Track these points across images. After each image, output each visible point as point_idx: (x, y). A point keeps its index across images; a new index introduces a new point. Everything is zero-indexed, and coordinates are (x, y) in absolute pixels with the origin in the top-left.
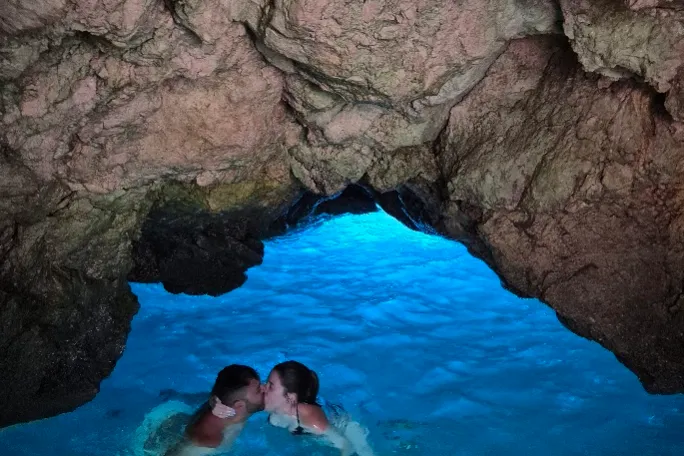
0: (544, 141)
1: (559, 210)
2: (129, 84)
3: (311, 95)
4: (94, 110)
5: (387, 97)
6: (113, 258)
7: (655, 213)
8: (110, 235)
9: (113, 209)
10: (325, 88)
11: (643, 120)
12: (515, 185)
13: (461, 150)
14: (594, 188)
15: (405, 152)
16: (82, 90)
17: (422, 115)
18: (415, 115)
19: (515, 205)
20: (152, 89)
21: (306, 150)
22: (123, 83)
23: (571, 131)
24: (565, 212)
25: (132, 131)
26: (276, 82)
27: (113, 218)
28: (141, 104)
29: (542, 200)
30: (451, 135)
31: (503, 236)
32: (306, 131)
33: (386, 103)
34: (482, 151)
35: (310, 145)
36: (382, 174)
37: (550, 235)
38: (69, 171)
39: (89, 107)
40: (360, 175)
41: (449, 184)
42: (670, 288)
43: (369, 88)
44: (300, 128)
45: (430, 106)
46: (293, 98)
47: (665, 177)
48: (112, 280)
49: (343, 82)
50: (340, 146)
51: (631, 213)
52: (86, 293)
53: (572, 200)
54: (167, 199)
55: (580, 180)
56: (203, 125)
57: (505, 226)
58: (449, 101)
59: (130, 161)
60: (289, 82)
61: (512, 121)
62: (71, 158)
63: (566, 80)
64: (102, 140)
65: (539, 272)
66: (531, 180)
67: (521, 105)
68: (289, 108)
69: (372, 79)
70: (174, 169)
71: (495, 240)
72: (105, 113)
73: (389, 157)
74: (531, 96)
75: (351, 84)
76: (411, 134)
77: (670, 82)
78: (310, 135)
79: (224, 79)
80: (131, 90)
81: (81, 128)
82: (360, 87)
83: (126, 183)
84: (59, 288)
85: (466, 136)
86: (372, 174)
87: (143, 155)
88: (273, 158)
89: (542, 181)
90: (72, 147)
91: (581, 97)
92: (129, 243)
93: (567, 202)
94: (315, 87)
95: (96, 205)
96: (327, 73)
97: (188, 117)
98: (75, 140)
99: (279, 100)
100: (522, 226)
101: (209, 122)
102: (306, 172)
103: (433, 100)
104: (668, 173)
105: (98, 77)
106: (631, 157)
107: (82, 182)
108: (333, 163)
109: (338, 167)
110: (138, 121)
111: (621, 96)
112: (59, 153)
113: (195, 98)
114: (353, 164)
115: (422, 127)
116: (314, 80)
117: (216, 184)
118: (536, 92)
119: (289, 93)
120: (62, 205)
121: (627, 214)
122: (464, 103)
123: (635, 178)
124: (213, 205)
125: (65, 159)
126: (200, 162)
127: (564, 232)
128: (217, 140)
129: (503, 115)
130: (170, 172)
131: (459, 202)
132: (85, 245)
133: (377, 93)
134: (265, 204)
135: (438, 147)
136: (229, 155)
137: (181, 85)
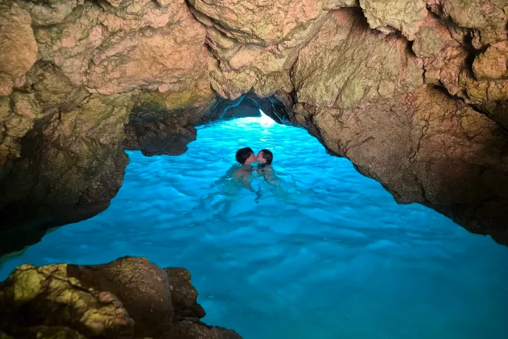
0: (349, 69)
1: (355, 107)
2: (121, 30)
3: (222, 40)
4: (101, 45)
5: (263, 40)
6: (114, 133)
7: (406, 109)
8: (112, 120)
9: (113, 104)
10: (229, 35)
11: (401, 57)
12: (333, 94)
13: (305, 73)
14: (374, 94)
15: (275, 75)
16: (94, 33)
17: (284, 53)
18: (280, 53)
19: (332, 104)
20: (132, 33)
21: (219, 73)
22: (117, 29)
23: (363, 64)
24: (358, 108)
25: (122, 58)
26: (202, 31)
27: (113, 110)
28: (128, 43)
29: (346, 102)
30: (299, 65)
31: (325, 121)
32: (219, 62)
33: (263, 45)
34: (316, 75)
35: (222, 71)
36: (262, 87)
37: (351, 122)
38: (88, 81)
39: (98, 43)
40: (249, 88)
41: (298, 93)
42: (412, 149)
43: (253, 35)
44: (216, 60)
45: (288, 48)
46: (212, 42)
47: (411, 89)
48: (114, 145)
49: (238, 31)
50: (237, 71)
51: (393, 109)
52: (100, 152)
53: (362, 101)
54: (142, 101)
55: (367, 89)
56: (162, 56)
57: (328, 116)
58: (299, 45)
59: (121, 77)
60: (209, 32)
61: (329, 59)
62: (89, 74)
63: (362, 33)
64: (106, 63)
65: (344, 142)
66: (341, 91)
67: (338, 48)
68: (209, 48)
69: (255, 29)
70: (146, 82)
71: (322, 125)
72: (107, 47)
73: (265, 78)
74: (343, 43)
75: (243, 32)
76: (277, 64)
77: (416, 34)
78: (221, 65)
79: (173, 29)
80: (122, 34)
81: (94, 56)
82: (248, 34)
83: (120, 89)
84: (86, 148)
85: (308, 66)
86: (255, 88)
87: (129, 73)
88: (201, 77)
89: (347, 91)
90: (89, 67)
91: (369, 44)
92: (123, 124)
93: (359, 102)
94: (224, 35)
95: (104, 102)
96: (230, 25)
97: (153, 51)
98: (92, 62)
99: (203, 42)
100: (337, 117)
101: (165, 54)
102: (220, 86)
103: (288, 43)
104: (413, 86)
105: (103, 25)
106: (394, 78)
107: (95, 88)
108: (234, 81)
109: (237, 83)
110: (125, 53)
111: (390, 43)
112: (83, 69)
113: (157, 40)
114: (246, 81)
115: (283, 60)
116: (223, 31)
117: (170, 92)
118: (346, 42)
119: (210, 39)
120: (85, 101)
121: (391, 110)
122: (307, 48)
123: (396, 89)
124: (168, 106)
125: (86, 73)
126: (160, 77)
127: (358, 120)
128: (169, 65)
129: (327, 54)
130: (144, 83)
131: (303, 104)
132: (99, 125)
133: (257, 38)
134: (197, 105)
135: (292, 73)
136: (176, 74)
137: (148, 33)
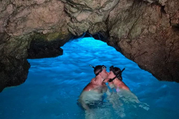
0: (134, 20)
1: (137, 38)
2: (22, 6)
3: (71, 8)
4: (13, 13)
5: (91, 8)
6: (22, 53)
7: (162, 38)
8: (21, 47)
9: (21, 40)
10: (74, 6)
11: (159, 13)
12: (126, 32)
13: (113, 22)
14: (146, 32)
15: (98, 24)
16: (9, 8)
17: (102, 14)
18: (100, 14)
19: (126, 37)
20: (28, 7)
22: (20, 5)
23: (141, 17)
24: (139, 38)
25: (24, 19)
26: (62, 5)
27: (21, 43)
28: (26, 12)
29: (133, 35)
30: (110, 19)
31: (124, 45)
32: (71, 19)
33: (91, 10)
34: (118, 23)
35: (73, 23)
36: (92, 30)
37: (136, 45)
38: (8, 30)
39: (11, 12)
40: (86, 30)
41: (110, 32)
42: (166, 57)
43: (86, 6)
45: (104, 11)
46: (67, 9)
47: (164, 28)
48: (22, 59)
49: (79, 4)
50: (80, 22)
51: (156, 38)
52: (16, 63)
53: (141, 35)
54: (36, 38)
55: (143, 30)
56: (43, 17)
57: (124, 43)
58: (109, 9)
59: (24, 27)
60: (65, 5)
61: (125, 15)
62: (8, 27)
63: (140, 3)
64: (16, 21)
65: (133, 54)
66: (130, 30)
67: (128, 10)
68: (66, 12)
69: (86, 3)
70: (36, 29)
71: (122, 47)
72: (16, 14)
73: (94, 25)
75: (81, 5)
76: (99, 19)
77: (165, 3)
78: (73, 20)
79: (48, 4)
80: (23, 8)
81: (10, 18)
82: (84, 5)
83: (24, 33)
84: (8, 61)
85: (114, 19)
86: (89, 30)
87: (28, 26)
88: (63, 26)
89: (133, 30)
90: (8, 24)
91: (143, 8)
92: (26, 49)
93: (139, 35)
94: (72, 6)
95: (17, 39)
96: (74, 2)
97: (39, 15)
98: (8, 22)
99: (63, 10)
100: (129, 43)
101: (44, 16)
102: (72, 30)
103: (105, 9)
104: (165, 27)
105: (13, 4)
106: (156, 23)
107: (12, 33)
108: (79, 27)
109: (81, 28)
110: (25, 16)
111: (153, 7)
112: (4, 25)
113: (40, 10)
114: (85, 27)
115: (102, 17)
116: (72, 4)
117: (48, 34)
118: (132, 7)
119: (66, 8)
120: (7, 40)
121: (155, 39)
122: (113, 10)
123: (157, 29)
124: (48, 39)
125: (6, 27)
126: (43, 27)
127: (139, 44)
128: (47, 21)
129: (123, 13)
130: (35, 30)
131: (113, 37)
132: (15, 50)
133: (88, 7)
134: (62, 39)
135: (107, 22)
136: (50, 25)
137: (36, 6)
